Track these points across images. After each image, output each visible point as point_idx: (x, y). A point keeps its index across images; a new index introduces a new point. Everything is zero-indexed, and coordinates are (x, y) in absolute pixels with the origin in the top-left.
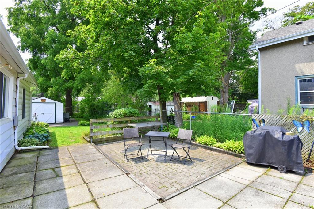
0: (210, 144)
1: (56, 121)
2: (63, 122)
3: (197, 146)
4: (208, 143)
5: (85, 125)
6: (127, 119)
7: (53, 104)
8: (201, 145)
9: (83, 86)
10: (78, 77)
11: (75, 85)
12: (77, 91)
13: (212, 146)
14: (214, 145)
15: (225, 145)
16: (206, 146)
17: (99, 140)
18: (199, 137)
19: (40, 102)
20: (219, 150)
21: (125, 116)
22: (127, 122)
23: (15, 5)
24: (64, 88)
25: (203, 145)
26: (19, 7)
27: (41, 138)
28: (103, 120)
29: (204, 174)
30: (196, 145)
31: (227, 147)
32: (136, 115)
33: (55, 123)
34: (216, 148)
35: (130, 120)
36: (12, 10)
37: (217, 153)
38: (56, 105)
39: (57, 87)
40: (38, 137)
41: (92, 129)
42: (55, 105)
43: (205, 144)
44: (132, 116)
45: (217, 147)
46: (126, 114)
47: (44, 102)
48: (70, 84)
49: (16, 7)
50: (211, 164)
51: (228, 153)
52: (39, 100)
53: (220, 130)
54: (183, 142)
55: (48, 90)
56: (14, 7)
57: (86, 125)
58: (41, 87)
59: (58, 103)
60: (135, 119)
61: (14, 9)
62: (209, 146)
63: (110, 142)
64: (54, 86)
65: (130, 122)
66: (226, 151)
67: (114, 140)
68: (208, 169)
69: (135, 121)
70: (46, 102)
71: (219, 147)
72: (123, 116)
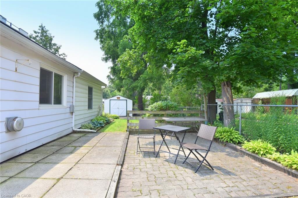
0: (262, 152)
3: (243, 154)
4: (258, 151)
6: (163, 113)
8: (248, 152)
9: (145, 84)
11: (139, 85)
12: (141, 89)
13: (264, 156)
14: (269, 156)
15: (286, 159)
16: (254, 155)
17: (135, 131)
18: (249, 141)
19: (117, 99)
20: (274, 164)
21: (161, 109)
22: (163, 115)
23: (100, 27)
24: (132, 87)
25: (250, 153)
26: (103, 27)
27: (96, 124)
28: (138, 112)
29: (213, 193)
30: (241, 151)
31: (288, 162)
32: (174, 109)
33: (127, 116)
34: (270, 161)
35: (166, 113)
36: (98, 31)
37: (271, 169)
39: (126, 87)
40: (95, 123)
41: (129, 119)
42: (126, 101)
43: (254, 152)
44: (169, 110)
45: (273, 160)
46: (162, 107)
48: (136, 84)
49: (100, 28)
50: (240, 182)
51: (289, 173)
53: (285, 133)
54: (226, 145)
56: (100, 29)
59: (128, 100)
60: (173, 113)
61: (100, 30)
62: (259, 156)
63: (145, 134)
65: (166, 115)
66: (286, 168)
67: (149, 133)
68: (227, 189)
69: (172, 115)
70: (120, 99)
71: (275, 160)
72: (159, 109)
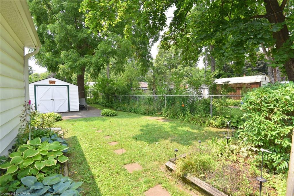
1: (70, 109)
2: (79, 110)
5: (111, 116)
7: (65, 86)
10: (99, 48)
19: (48, 83)
24: (80, 64)
33: (69, 112)
38: (69, 88)
39: (70, 63)
42: (67, 88)
47: (53, 84)
52: (47, 82)
55: (59, 68)
57: (113, 116)
58: (48, 64)
59: (71, 86)
64: (67, 63)
70: (56, 84)
